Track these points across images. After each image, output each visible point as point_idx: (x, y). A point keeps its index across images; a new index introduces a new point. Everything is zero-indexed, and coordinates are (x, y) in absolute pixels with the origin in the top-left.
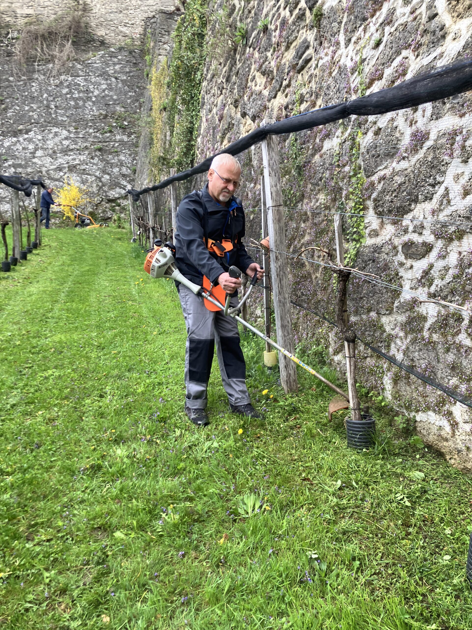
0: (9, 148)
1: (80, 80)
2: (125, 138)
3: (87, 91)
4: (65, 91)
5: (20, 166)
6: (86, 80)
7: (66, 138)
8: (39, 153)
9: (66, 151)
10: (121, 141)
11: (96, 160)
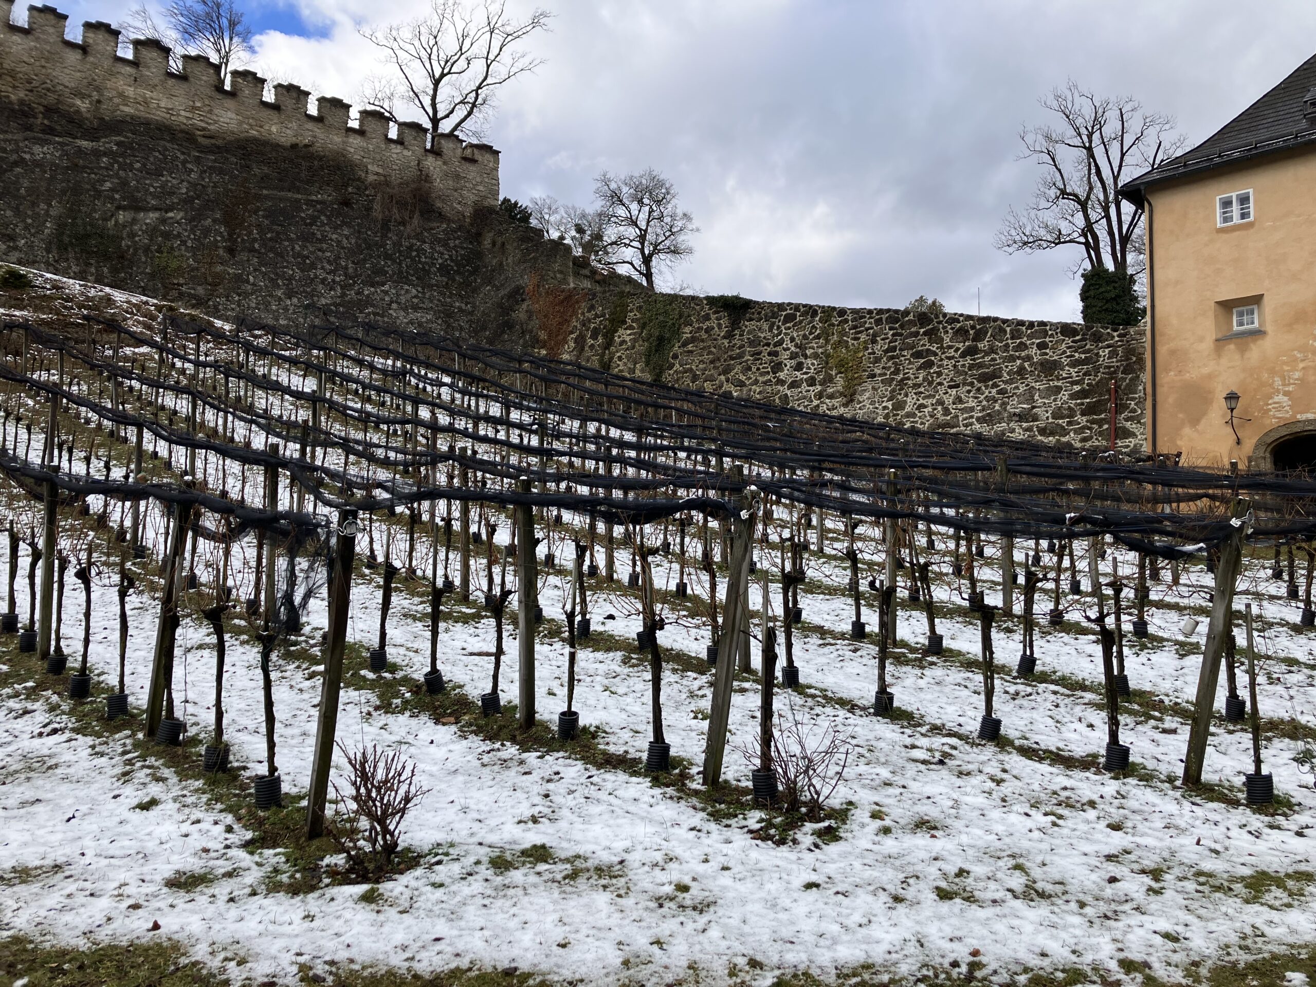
0: (368, 296)
1: (426, 246)
2: (463, 306)
3: (432, 258)
4: (414, 254)
5: (378, 314)
6: (431, 248)
7: (416, 297)
8: (394, 306)
9: (416, 308)
10: (460, 309)
11: (440, 321)
